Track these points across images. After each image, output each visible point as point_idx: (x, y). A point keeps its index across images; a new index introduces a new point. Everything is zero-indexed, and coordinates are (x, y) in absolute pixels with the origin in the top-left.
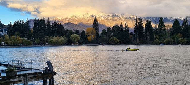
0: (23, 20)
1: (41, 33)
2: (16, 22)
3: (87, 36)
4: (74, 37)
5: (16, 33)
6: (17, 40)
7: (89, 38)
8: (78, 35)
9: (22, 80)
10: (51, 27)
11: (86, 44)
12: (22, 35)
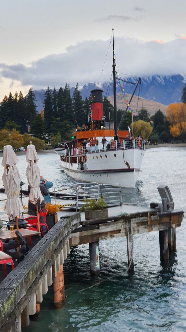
0: (21, 93)
1: (61, 120)
2: (6, 97)
3: (168, 124)
4: (139, 128)
5: (8, 123)
6: (13, 139)
7: (175, 130)
8: (149, 123)
9: (120, 230)
10: (84, 107)
11: (167, 144)
12: (20, 126)
